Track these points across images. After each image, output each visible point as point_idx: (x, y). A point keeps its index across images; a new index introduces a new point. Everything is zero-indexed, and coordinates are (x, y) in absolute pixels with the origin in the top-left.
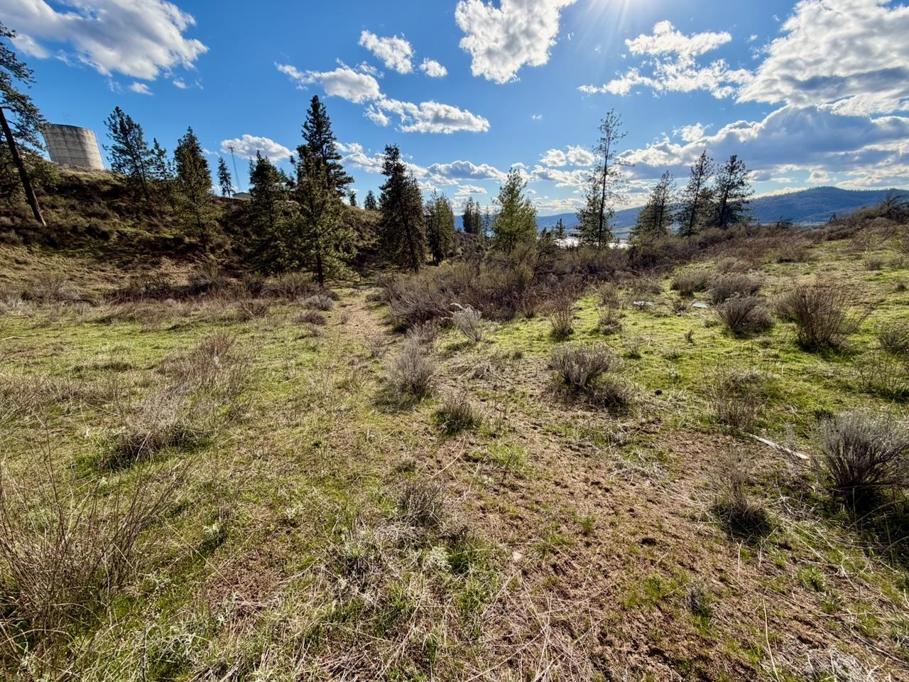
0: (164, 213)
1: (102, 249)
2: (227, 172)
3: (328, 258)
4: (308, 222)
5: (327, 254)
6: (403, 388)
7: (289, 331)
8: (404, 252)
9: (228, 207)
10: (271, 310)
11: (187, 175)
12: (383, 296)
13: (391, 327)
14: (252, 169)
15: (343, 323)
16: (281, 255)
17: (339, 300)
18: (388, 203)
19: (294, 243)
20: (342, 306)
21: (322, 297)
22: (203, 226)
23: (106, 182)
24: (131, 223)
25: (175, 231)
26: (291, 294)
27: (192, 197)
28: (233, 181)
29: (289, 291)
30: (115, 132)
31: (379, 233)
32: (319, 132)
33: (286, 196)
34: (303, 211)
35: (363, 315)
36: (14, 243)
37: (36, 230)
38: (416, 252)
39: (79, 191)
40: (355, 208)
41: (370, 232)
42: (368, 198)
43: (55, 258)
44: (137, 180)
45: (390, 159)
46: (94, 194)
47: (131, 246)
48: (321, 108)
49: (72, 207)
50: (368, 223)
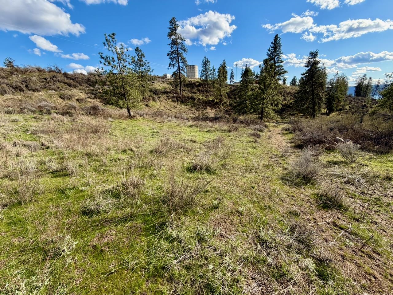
0: (211, 91)
1: (193, 104)
2: (233, 74)
3: (266, 109)
4: (261, 93)
5: (267, 107)
6: (298, 176)
7: (245, 138)
8: (308, 107)
9: (231, 88)
10: (240, 129)
11: (220, 77)
12: (291, 129)
13: (293, 145)
14: (242, 72)
15: (268, 139)
16: (247, 107)
17: (268, 128)
18: (304, 82)
19: (253, 102)
20: (269, 131)
21: (261, 126)
22: (221, 95)
23: (198, 82)
24: (201, 95)
25: (213, 98)
26: (248, 123)
27: (220, 85)
28: (234, 78)
29: (247, 122)
30: (203, 65)
31: (295, 97)
32: (275, 51)
33: (254, 82)
34: (260, 88)
35: (279, 137)
36: (175, 101)
37: (180, 98)
38: (316, 107)
39: (191, 85)
40: (285, 86)
41: (290, 97)
42: (293, 80)
43: (182, 106)
44: (206, 80)
45: (311, 58)
46: (194, 86)
47: (200, 103)
48: (278, 40)
49: (189, 90)
50: (290, 92)
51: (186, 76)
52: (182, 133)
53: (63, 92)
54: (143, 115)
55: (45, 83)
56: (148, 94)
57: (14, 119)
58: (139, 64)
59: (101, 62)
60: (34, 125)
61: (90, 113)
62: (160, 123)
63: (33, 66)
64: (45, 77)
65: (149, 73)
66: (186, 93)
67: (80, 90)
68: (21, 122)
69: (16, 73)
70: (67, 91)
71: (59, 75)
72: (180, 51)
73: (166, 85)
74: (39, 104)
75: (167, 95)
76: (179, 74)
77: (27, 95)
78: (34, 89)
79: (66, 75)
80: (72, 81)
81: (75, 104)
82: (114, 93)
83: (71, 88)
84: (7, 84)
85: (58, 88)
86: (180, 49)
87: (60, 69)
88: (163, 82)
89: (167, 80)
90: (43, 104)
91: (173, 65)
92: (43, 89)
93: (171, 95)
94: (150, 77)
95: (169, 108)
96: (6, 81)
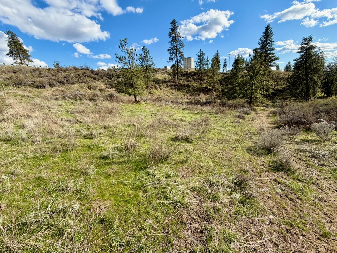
0: (205, 79)
1: (188, 90)
2: (226, 63)
3: (255, 94)
4: (250, 79)
7: (230, 119)
8: (301, 91)
9: (223, 76)
10: (226, 112)
11: (213, 67)
12: (278, 112)
13: (275, 125)
15: (252, 120)
16: (236, 92)
17: (256, 111)
19: (242, 88)
20: (256, 114)
21: (248, 109)
22: (214, 83)
23: (193, 72)
24: (196, 83)
25: (206, 85)
27: (213, 74)
28: (227, 67)
30: (198, 57)
31: (288, 82)
32: (266, 40)
36: (173, 89)
37: (177, 85)
38: (311, 91)
39: (187, 75)
40: (278, 71)
41: (283, 82)
42: (287, 66)
43: (179, 93)
44: (200, 70)
45: (305, 44)
46: (190, 76)
47: (195, 89)
48: (270, 29)
49: (185, 79)
50: (283, 78)
51: (183, 67)
52: (175, 114)
53: (90, 84)
54: (146, 101)
55: (78, 78)
56: (150, 84)
57: (60, 103)
58: (145, 60)
59: (116, 61)
60: (72, 107)
61: (108, 99)
62: (159, 106)
63: (71, 66)
64: (79, 74)
65: (152, 67)
66: (183, 82)
67: (102, 82)
68: (64, 106)
69: (61, 71)
70: (92, 83)
71: (88, 72)
72: (179, 46)
73: (166, 76)
74: (74, 93)
75: (167, 84)
76: (177, 66)
77: (67, 87)
78: (71, 82)
79: (92, 71)
80: (96, 76)
81: (98, 93)
82: (125, 83)
83: (96, 81)
84: (55, 80)
85: (87, 81)
86: (178, 45)
87: (88, 67)
88: (164, 73)
89: (167, 71)
90: (77, 93)
91: (172, 59)
92: (77, 82)
93: (170, 84)
94: (153, 69)
95: (168, 95)
96: (54, 78)
